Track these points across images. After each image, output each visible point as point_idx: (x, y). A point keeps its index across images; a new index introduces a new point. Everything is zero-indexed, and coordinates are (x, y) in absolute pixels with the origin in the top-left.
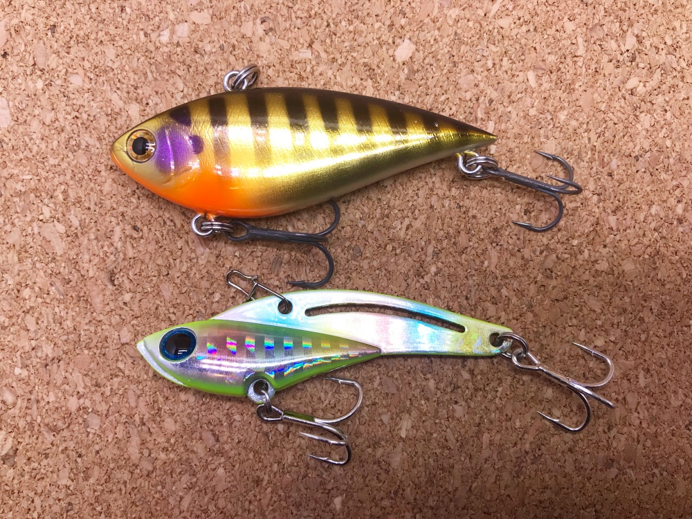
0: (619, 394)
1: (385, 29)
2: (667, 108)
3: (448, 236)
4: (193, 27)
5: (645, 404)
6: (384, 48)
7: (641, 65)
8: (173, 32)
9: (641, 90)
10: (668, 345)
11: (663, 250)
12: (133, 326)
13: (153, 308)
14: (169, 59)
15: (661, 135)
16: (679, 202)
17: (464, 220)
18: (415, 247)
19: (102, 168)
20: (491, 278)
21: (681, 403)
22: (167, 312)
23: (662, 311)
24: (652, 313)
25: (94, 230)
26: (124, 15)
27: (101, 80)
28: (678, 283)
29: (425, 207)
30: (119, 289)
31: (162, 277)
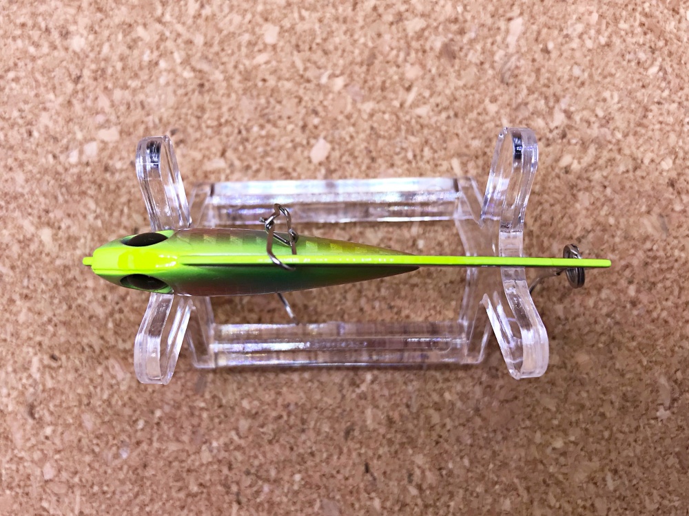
0: (586, 500)
1: (298, 131)
2: (606, 183)
4: (102, 145)
5: (616, 510)
6: (299, 150)
7: (574, 141)
8: (81, 152)
9: (576, 166)
10: (635, 441)
11: (618, 337)
12: (56, 461)
13: (76, 441)
14: (79, 180)
15: (603, 212)
16: (631, 282)
19: (16, 297)
21: (657, 506)
22: (90, 443)
23: (624, 403)
24: (613, 408)
25: (11, 362)
26: (32, 139)
27: (12, 206)
28: (639, 371)
29: (354, 311)
30: (40, 423)
31: (83, 407)
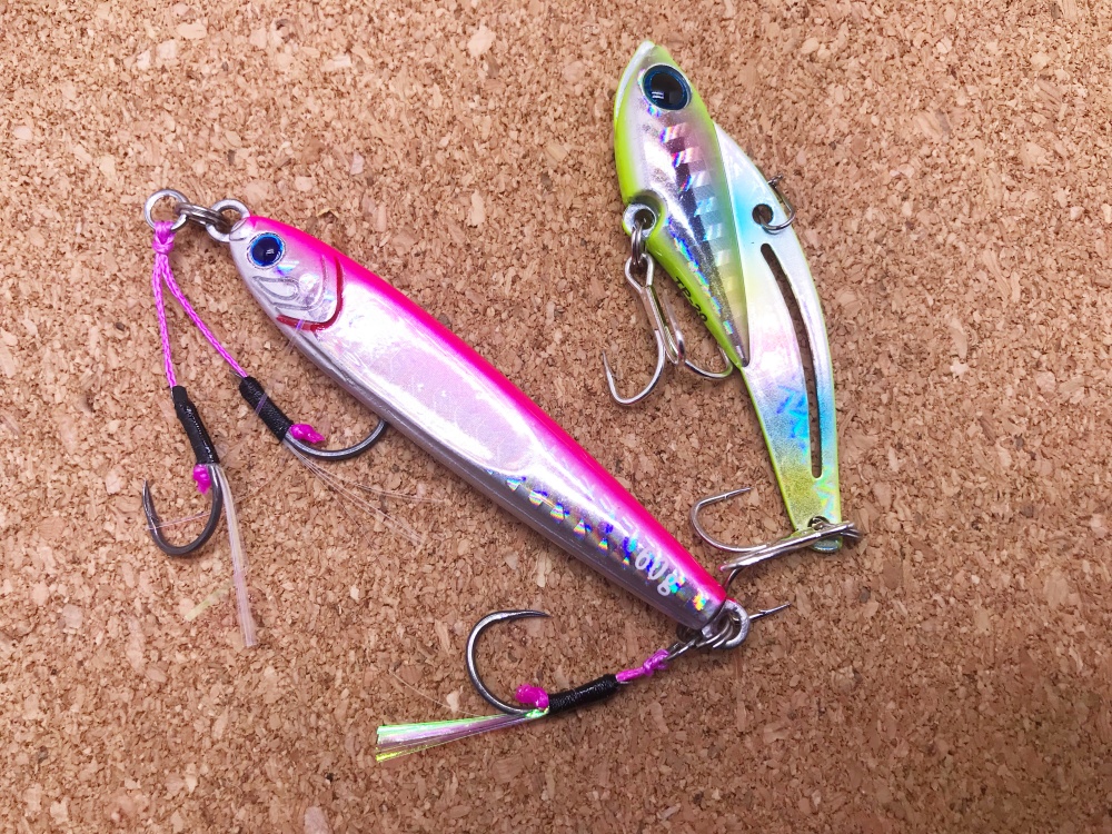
0: (862, 487)
1: (450, 16)
2: (865, 74)
3: (573, 286)
4: (182, 44)
5: (904, 498)
6: (452, 40)
7: (819, 21)
8: (154, 54)
9: (823, 53)
10: (924, 405)
11: (893, 269)
12: (124, 467)
13: (152, 438)
14: (152, 90)
15: (863, 111)
16: (904, 199)
17: (594, 261)
18: (528, 306)
19: (66, 248)
20: (642, 338)
21: (957, 489)
22: (171, 441)
23: (907, 356)
24: (892, 361)
25: (59, 336)
26: (84, 39)
27: (57, 129)
28: (923, 314)
29: (535, 249)
30: (101, 415)
31: (161, 392)
